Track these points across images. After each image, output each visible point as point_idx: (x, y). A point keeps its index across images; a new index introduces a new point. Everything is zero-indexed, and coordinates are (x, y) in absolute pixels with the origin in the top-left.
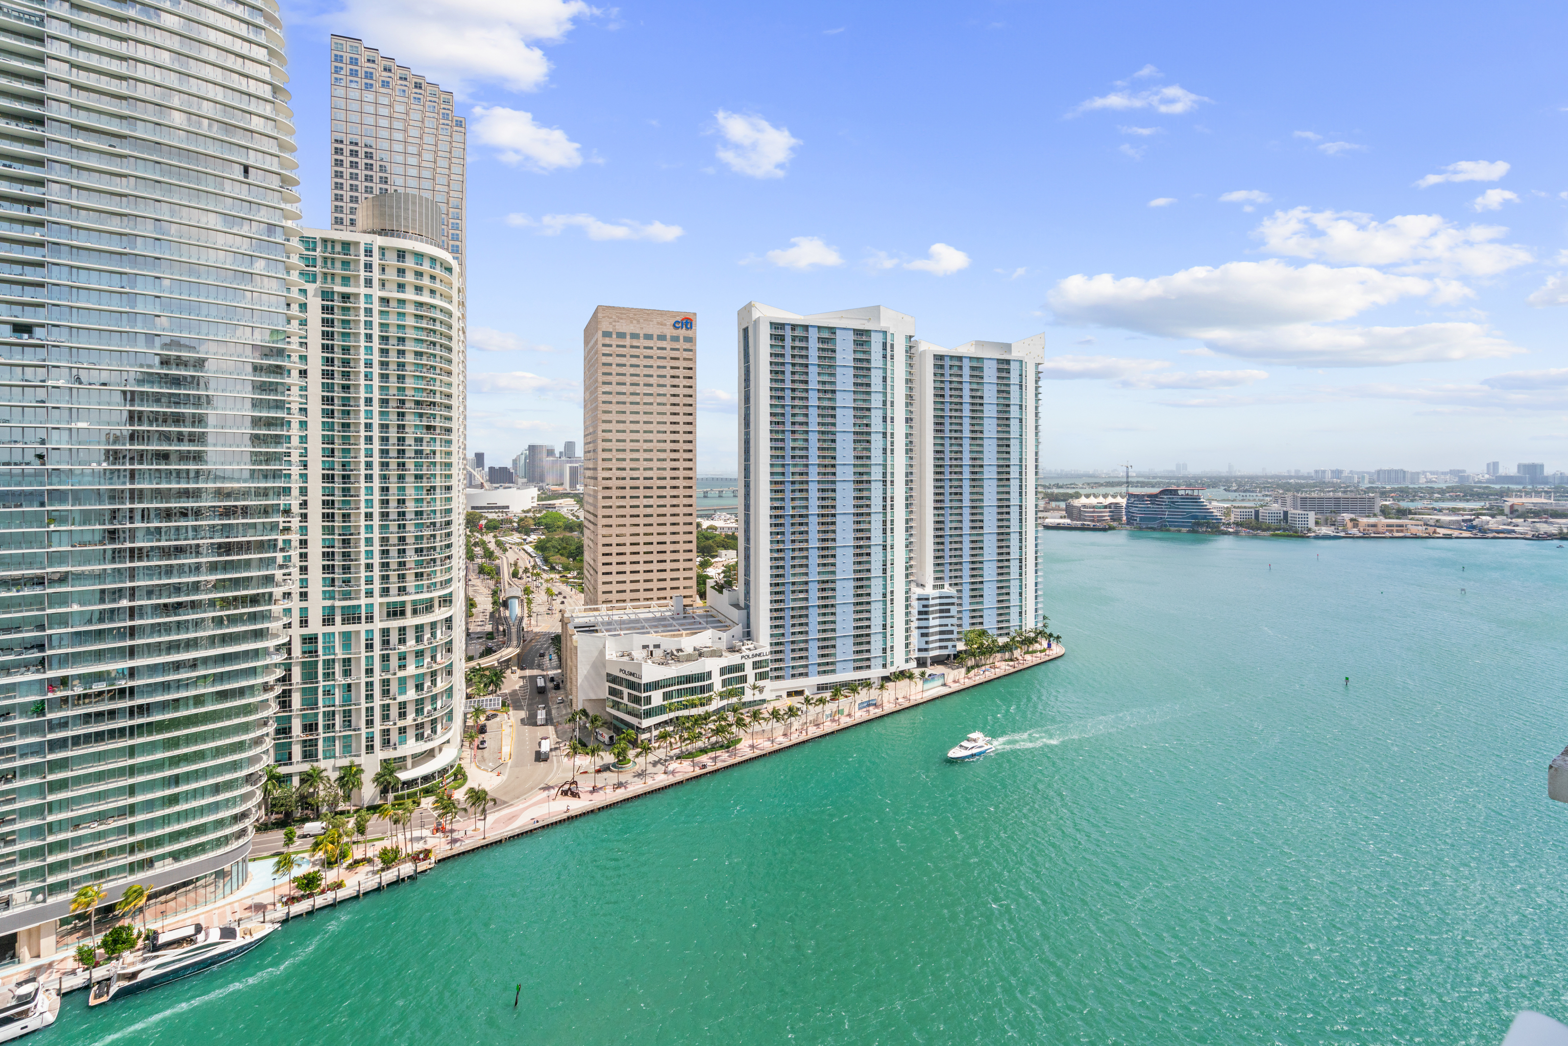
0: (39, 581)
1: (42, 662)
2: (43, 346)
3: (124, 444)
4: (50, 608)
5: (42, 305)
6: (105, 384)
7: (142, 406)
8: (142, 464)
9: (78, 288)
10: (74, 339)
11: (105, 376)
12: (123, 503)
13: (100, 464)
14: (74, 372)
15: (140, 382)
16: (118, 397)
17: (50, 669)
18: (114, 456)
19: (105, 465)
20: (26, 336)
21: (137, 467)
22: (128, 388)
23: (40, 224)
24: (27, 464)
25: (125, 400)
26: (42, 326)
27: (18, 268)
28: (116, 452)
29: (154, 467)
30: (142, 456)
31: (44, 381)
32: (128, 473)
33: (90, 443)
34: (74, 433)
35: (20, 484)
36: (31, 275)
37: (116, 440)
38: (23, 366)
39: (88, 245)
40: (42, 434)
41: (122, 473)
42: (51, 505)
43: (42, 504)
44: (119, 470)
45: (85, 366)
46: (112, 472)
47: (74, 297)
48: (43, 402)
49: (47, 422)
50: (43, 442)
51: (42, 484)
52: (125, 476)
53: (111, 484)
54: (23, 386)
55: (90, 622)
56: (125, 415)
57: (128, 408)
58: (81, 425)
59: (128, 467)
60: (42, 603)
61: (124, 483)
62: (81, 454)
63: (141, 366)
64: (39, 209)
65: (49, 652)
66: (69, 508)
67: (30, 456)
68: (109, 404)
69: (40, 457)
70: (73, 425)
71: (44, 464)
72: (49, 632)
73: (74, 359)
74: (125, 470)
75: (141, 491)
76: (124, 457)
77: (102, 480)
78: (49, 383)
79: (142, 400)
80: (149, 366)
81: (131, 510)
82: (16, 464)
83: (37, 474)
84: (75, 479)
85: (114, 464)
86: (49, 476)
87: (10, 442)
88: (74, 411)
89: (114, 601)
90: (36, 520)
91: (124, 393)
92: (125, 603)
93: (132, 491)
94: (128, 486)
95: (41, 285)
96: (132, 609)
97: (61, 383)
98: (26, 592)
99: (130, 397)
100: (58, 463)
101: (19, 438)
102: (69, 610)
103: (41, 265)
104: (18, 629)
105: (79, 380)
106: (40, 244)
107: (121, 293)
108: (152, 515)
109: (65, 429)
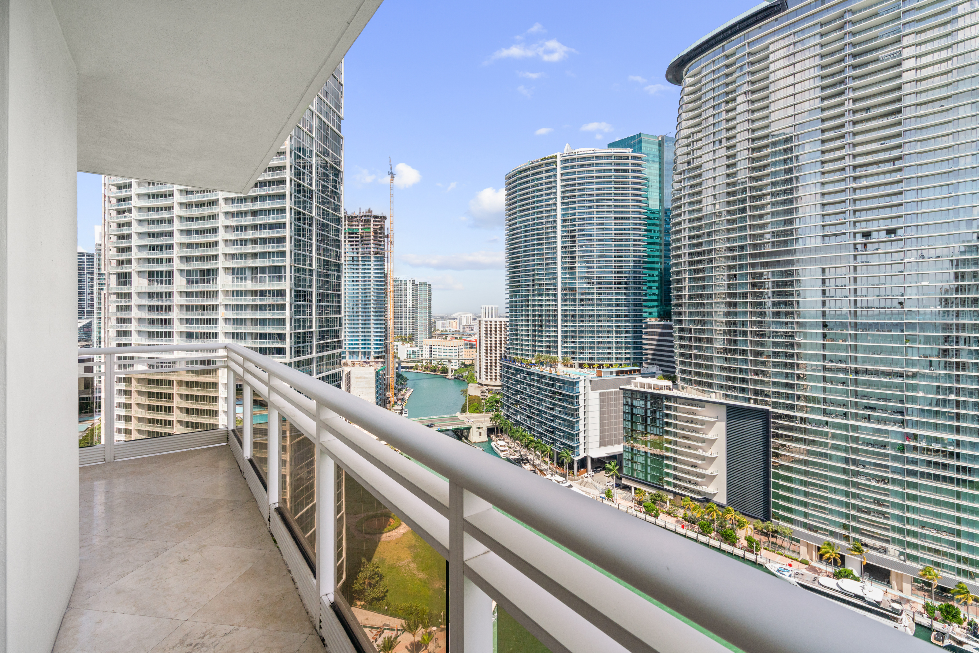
0: (900, 375)
1: (902, 422)
2: (901, 240)
3: (952, 294)
4: (907, 391)
5: (901, 216)
6: (939, 257)
7: (965, 268)
8: (964, 307)
9: (922, 201)
10: (919, 232)
11: (938, 252)
12: (952, 332)
13: (936, 307)
14: (920, 252)
15: (962, 253)
16: (947, 264)
17: (907, 427)
18: (947, 302)
19: (939, 308)
20: (893, 235)
21: (960, 309)
22: (954, 258)
23: (900, 170)
24: (894, 308)
25: (952, 265)
26: (901, 228)
27: (888, 198)
28: (946, 300)
29: (973, 309)
30: (964, 301)
31: (902, 260)
32: (954, 313)
33: (929, 294)
34: (920, 288)
35: (890, 319)
36: (896, 200)
37: (947, 292)
38: (892, 253)
39: (928, 173)
40: (902, 290)
41: (951, 313)
42: (907, 331)
43: (902, 331)
44: (948, 311)
45: (926, 247)
46: (944, 312)
47: (919, 207)
48: (902, 272)
49: (904, 283)
50: (902, 295)
51: (902, 319)
52: (953, 315)
53: (943, 320)
54: (892, 264)
55: (930, 404)
56: (952, 276)
57: (954, 270)
58: (924, 283)
59: (954, 309)
60: (902, 388)
61: (952, 319)
62: (924, 301)
63: (964, 242)
64: (899, 162)
65: (906, 417)
66: (917, 334)
67: (895, 303)
68: (941, 269)
69: (901, 303)
70: (919, 284)
71: (903, 308)
72: (906, 405)
73: (920, 244)
74: (953, 311)
75: (964, 325)
76: (952, 303)
77: (937, 318)
78: (906, 260)
79: (964, 265)
80: (969, 241)
81: (957, 337)
82: (888, 308)
83: (899, 313)
84: (921, 317)
85: (945, 307)
86: (906, 314)
87: (885, 296)
88: (920, 275)
89: (945, 394)
90: (899, 339)
91: (952, 261)
92: (953, 397)
93: (957, 325)
94: (955, 321)
95: (901, 205)
96: (958, 402)
97: (912, 260)
98: (894, 380)
99: (958, 263)
100: (911, 307)
101: (890, 293)
102: (917, 395)
103: (900, 193)
104: (890, 400)
105: (922, 256)
106: (900, 181)
107: (948, 197)
108: (972, 342)
109: (914, 286)
